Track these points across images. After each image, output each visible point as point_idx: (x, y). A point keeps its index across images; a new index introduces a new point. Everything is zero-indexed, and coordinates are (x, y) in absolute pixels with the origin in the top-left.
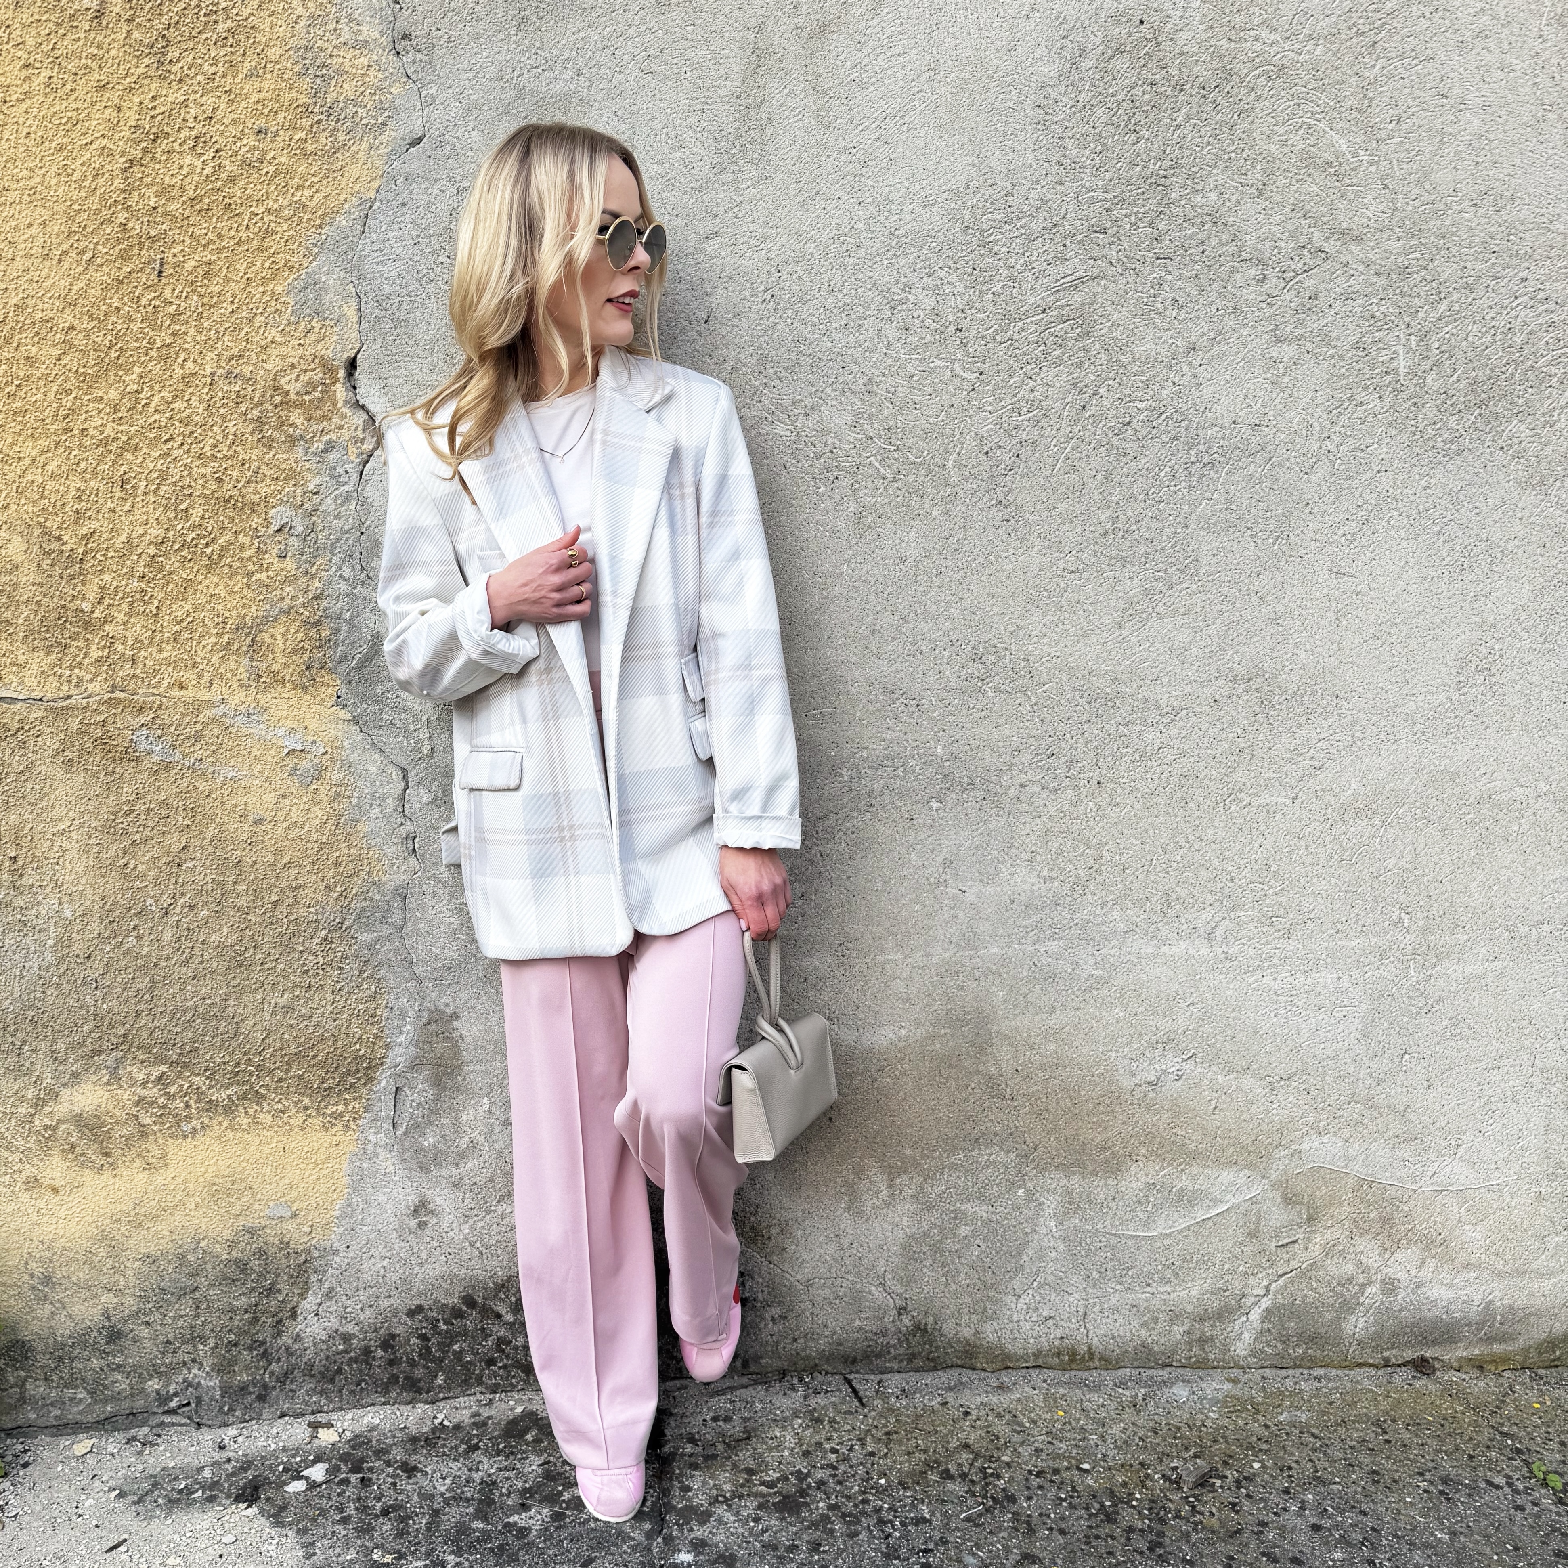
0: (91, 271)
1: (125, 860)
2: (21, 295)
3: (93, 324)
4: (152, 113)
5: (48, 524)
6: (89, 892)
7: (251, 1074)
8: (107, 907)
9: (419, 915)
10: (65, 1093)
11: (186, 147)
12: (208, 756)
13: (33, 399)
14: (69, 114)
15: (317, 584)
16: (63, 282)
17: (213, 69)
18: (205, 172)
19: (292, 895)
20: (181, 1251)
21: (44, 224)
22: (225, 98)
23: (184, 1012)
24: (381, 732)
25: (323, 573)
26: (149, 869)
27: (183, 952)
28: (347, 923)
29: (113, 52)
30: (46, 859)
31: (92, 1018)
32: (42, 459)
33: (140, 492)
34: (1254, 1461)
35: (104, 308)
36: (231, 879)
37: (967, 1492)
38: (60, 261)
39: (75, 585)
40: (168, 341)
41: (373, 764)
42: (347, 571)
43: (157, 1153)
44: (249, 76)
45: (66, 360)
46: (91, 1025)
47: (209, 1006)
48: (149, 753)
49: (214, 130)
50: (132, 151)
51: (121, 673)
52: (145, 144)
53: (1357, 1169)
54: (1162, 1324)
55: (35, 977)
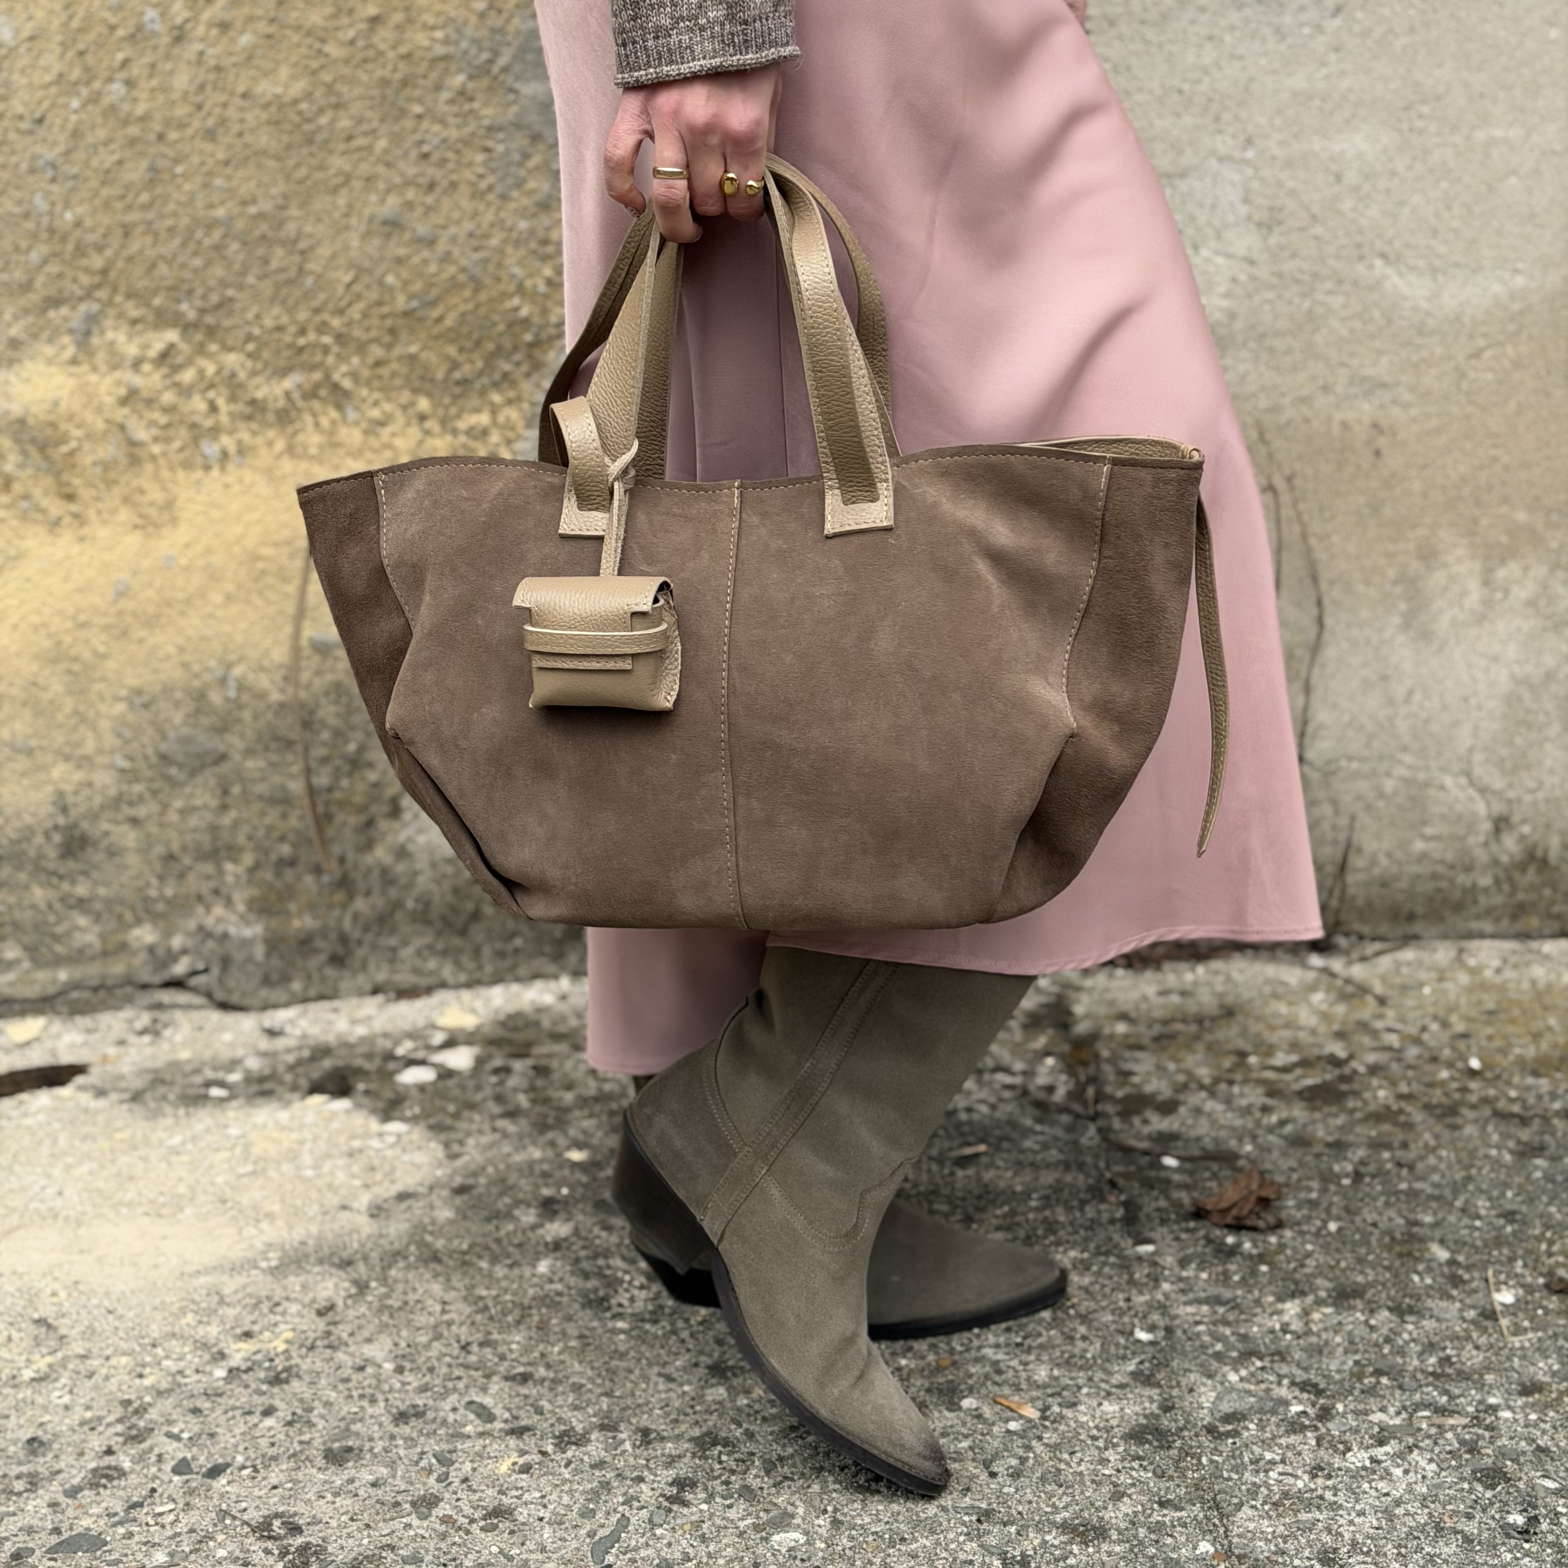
7: (326, 351)
8: (74, 24)
23: (210, 227)
27: (208, 115)
31: (45, 235)
43: (157, 496)
46: (44, 249)
47: (253, 217)
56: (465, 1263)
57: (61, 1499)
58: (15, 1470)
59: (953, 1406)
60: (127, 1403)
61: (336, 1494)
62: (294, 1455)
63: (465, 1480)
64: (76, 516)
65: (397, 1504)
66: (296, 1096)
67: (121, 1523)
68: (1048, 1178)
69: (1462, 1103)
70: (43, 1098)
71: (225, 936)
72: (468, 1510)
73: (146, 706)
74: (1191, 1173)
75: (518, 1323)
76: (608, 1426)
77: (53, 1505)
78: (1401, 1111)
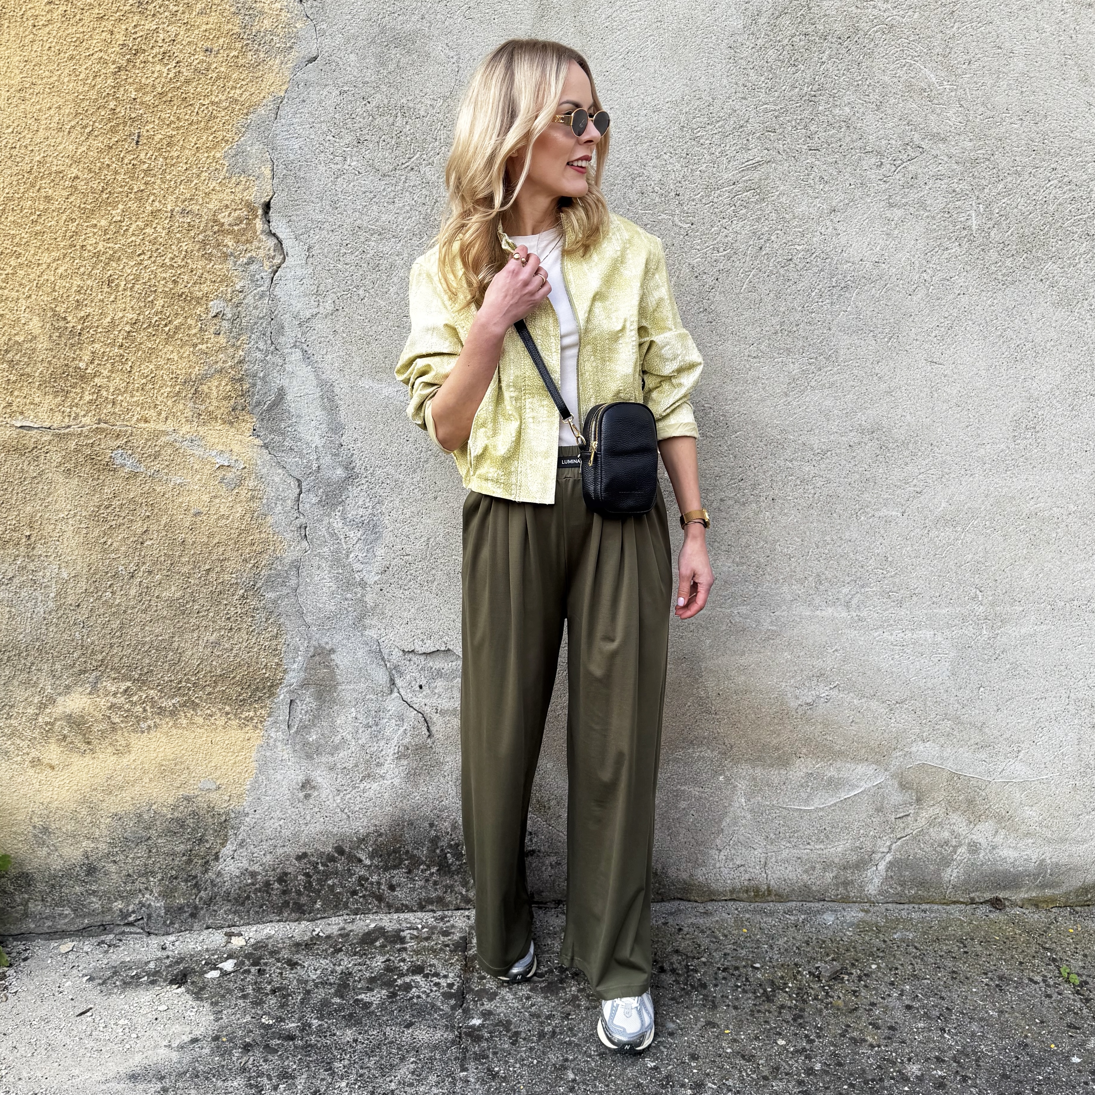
1: (105, 539)
2: (42, 155)
3: (91, 175)
4: (135, 36)
5: (57, 309)
6: (79, 561)
8: (92, 571)
9: (308, 581)
10: (60, 700)
11: (157, 59)
12: (164, 469)
13: (49, 225)
14: (78, 35)
15: (241, 353)
16: (71, 146)
18: (169, 76)
19: (220, 565)
20: (139, 811)
21: (59, 108)
22: (184, 28)
23: (144, 644)
24: (283, 454)
25: (245, 346)
26: (121, 546)
27: (144, 604)
28: (258, 585)
30: (51, 537)
31: (80, 648)
32: (54, 265)
33: (120, 289)
34: (872, 964)
35: (99, 164)
36: (177, 553)
37: (674, 981)
38: (69, 133)
39: (75, 351)
40: (142, 188)
41: (278, 476)
42: (261, 345)
43: (123, 743)
44: (200, 13)
48: (123, 466)
50: (120, 61)
51: (105, 411)
52: (129, 57)
53: (950, 765)
54: (818, 872)
55: (41, 619)
64: (91, 750)
66: (166, 984)
73: (119, 820)
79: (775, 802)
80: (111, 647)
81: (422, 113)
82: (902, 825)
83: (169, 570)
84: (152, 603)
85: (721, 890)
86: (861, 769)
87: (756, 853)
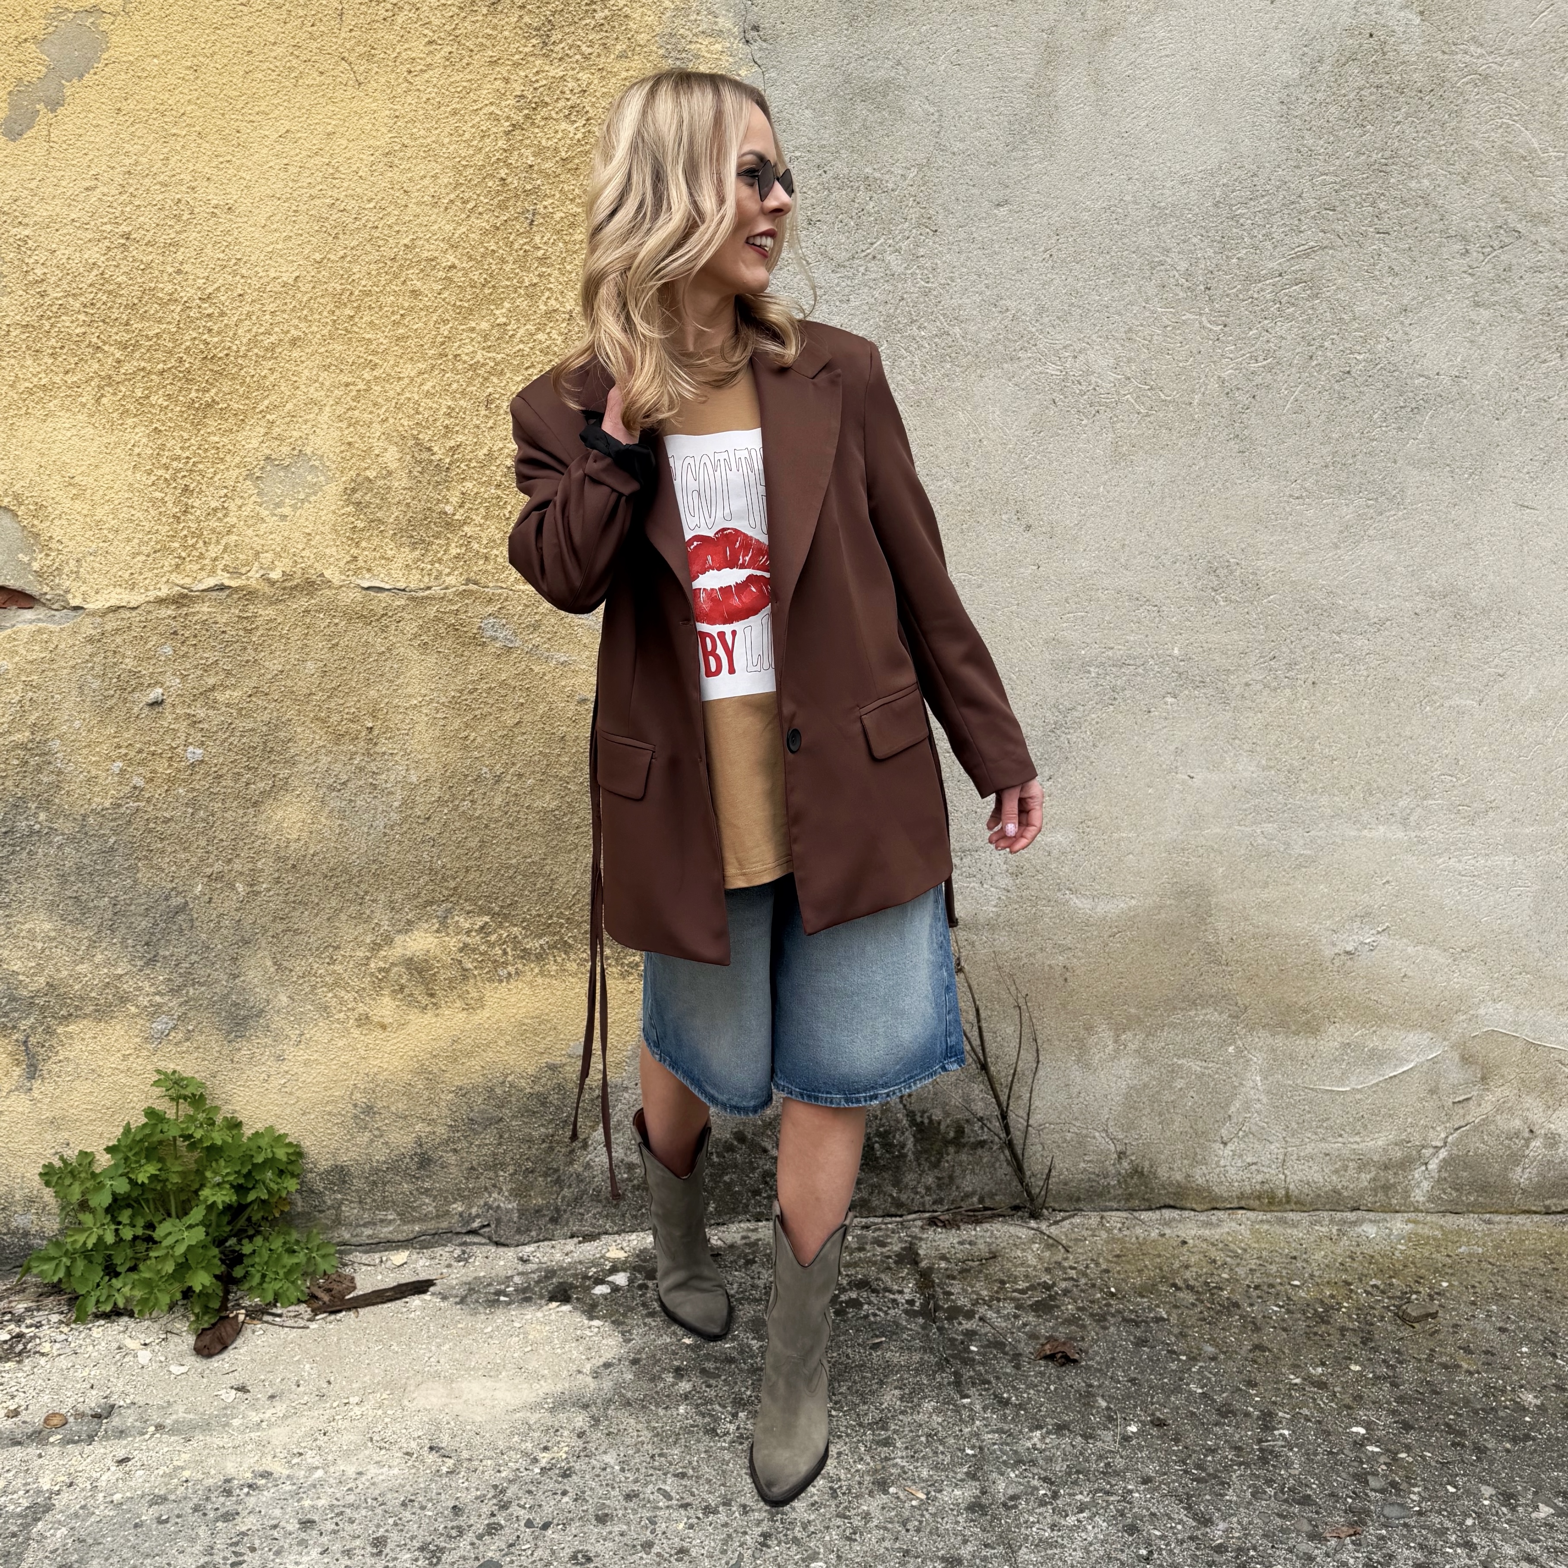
0: (473, 219)
1: (466, 733)
2: (411, 237)
3: (471, 264)
4: (536, 85)
5: (420, 436)
6: (433, 760)
7: (561, 927)
8: (448, 774)
10: (399, 939)
11: (561, 115)
12: (545, 643)
13: (415, 327)
14: (465, 84)
17: (590, 50)
18: (577, 137)
20: (490, 1084)
21: (435, 177)
22: (598, 75)
23: (507, 869)
26: (487, 741)
27: (511, 815)
29: (506, 33)
30: (398, 730)
31: (428, 872)
32: (419, 380)
33: (502, 412)
35: (482, 250)
36: (555, 752)
38: (446, 209)
39: (441, 490)
40: (535, 281)
43: (475, 995)
44: (619, 57)
45: (446, 294)
46: (426, 878)
47: (529, 864)
48: (495, 639)
49: (586, 102)
50: (515, 117)
51: (475, 569)
52: (526, 112)
53: (1526, 1033)
54: (1351, 1172)
55: (381, 834)
56: (643, 1407)
57: (476, 1541)
58: (450, 1524)
59: (886, 1492)
60: (495, 1487)
61: (605, 1540)
62: (581, 1518)
63: (664, 1533)
64: (435, 1004)
65: (634, 1546)
66: (543, 1302)
67: (506, 1555)
68: (916, 1357)
69: (1109, 1313)
70: (415, 1301)
71: (498, 1207)
72: (668, 1550)
73: (464, 1095)
74: (984, 1355)
75: (675, 1443)
76: (727, 1503)
77: (472, 1544)
78: (1080, 1318)
79: (1299, 1081)
80: (467, 871)
81: (891, 186)
82: (1461, 1112)
83: (544, 773)
84: (521, 815)
85: (1225, 1195)
86: (1413, 1037)
87: (1272, 1147)
